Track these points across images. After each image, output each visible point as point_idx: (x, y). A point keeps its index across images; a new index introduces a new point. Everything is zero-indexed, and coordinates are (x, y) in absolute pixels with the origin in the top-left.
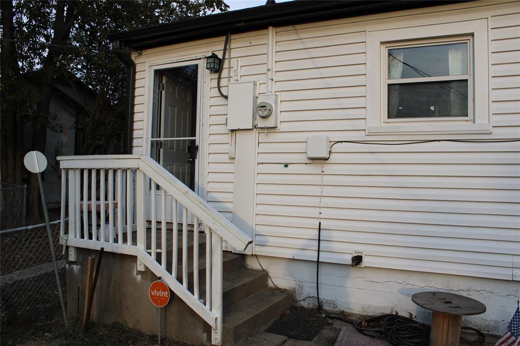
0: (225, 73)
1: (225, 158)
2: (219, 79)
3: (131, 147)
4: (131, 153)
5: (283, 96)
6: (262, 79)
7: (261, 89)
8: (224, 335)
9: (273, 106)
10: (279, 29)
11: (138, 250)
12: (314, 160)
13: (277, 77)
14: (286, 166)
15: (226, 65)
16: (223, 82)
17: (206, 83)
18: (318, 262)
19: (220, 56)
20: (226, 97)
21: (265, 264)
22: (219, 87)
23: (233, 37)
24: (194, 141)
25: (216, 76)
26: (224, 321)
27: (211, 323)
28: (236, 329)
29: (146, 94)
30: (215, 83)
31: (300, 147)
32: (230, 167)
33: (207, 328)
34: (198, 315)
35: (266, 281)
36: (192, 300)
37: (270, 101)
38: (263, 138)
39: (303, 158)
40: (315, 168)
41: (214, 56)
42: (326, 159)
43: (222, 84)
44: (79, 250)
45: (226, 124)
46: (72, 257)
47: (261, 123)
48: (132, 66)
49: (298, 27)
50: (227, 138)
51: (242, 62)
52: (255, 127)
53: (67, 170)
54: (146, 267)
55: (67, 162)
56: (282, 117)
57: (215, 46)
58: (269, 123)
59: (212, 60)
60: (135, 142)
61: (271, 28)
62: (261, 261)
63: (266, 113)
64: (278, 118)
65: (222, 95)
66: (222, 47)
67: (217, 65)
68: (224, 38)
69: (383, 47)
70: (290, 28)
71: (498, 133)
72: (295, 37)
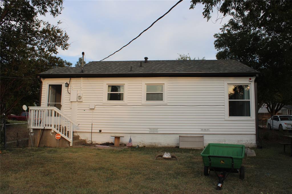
0: (69, 87)
1: (69, 108)
2: (68, 89)
3: (41, 105)
4: (40, 106)
5: (84, 94)
6: (79, 90)
7: (79, 92)
8: (73, 144)
9: (82, 96)
10: (84, 78)
11: (53, 128)
12: (91, 109)
13: (83, 90)
14: (84, 110)
15: (70, 85)
16: (69, 90)
17: (64, 90)
18: (92, 132)
19: (68, 83)
20: (70, 94)
21: (79, 134)
22: (68, 91)
23: (72, 78)
24: (61, 104)
25: (67, 88)
26: (73, 141)
27: (70, 141)
28: (75, 143)
29: (46, 91)
30: (67, 90)
31: (88, 106)
32: (70, 111)
33: (69, 142)
34: (66, 140)
35: (79, 138)
36: (66, 137)
37: (81, 95)
38: (79, 104)
39: (88, 109)
40: (91, 111)
41: (67, 83)
42: (94, 109)
43: (68, 90)
44: (34, 129)
45: (70, 100)
46: (32, 131)
47: (79, 100)
48: (41, 82)
49: (88, 78)
50: (69, 104)
51: (74, 85)
52: (77, 101)
53: (30, 110)
54: (54, 131)
55: (31, 108)
56: (84, 99)
57: (67, 80)
58: (81, 100)
59: (67, 84)
60: (42, 104)
61: (82, 78)
62: (78, 133)
63: (80, 98)
64: (83, 99)
65: (69, 93)
66: (69, 81)
67: (67, 85)
68: (70, 78)
69: (107, 85)
70: (86, 78)
71: (129, 104)
72: (87, 80)
